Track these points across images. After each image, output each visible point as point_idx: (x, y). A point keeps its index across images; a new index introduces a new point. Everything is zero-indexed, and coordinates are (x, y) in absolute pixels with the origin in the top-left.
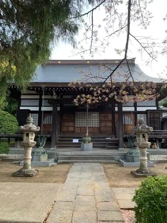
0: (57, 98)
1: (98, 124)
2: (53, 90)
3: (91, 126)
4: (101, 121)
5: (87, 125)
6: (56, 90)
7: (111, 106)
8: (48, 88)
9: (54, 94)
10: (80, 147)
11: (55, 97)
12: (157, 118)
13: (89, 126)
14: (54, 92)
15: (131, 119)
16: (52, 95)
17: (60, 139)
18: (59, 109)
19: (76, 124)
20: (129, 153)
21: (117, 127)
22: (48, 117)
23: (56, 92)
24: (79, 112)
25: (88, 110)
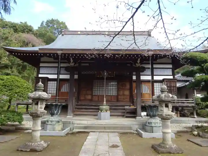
0: (74, 65)
1: (116, 92)
2: (70, 57)
3: (109, 94)
4: (118, 90)
5: (104, 93)
6: (73, 57)
7: (129, 75)
8: (65, 54)
9: (72, 61)
10: (97, 115)
11: (72, 64)
12: (174, 87)
13: (107, 94)
14: (71, 59)
15: (148, 87)
16: (69, 62)
17: (77, 107)
18: (76, 77)
19: (94, 92)
20: (148, 123)
21: (135, 95)
22: (66, 85)
23: (73, 59)
24: (97, 81)
25: (106, 78)
